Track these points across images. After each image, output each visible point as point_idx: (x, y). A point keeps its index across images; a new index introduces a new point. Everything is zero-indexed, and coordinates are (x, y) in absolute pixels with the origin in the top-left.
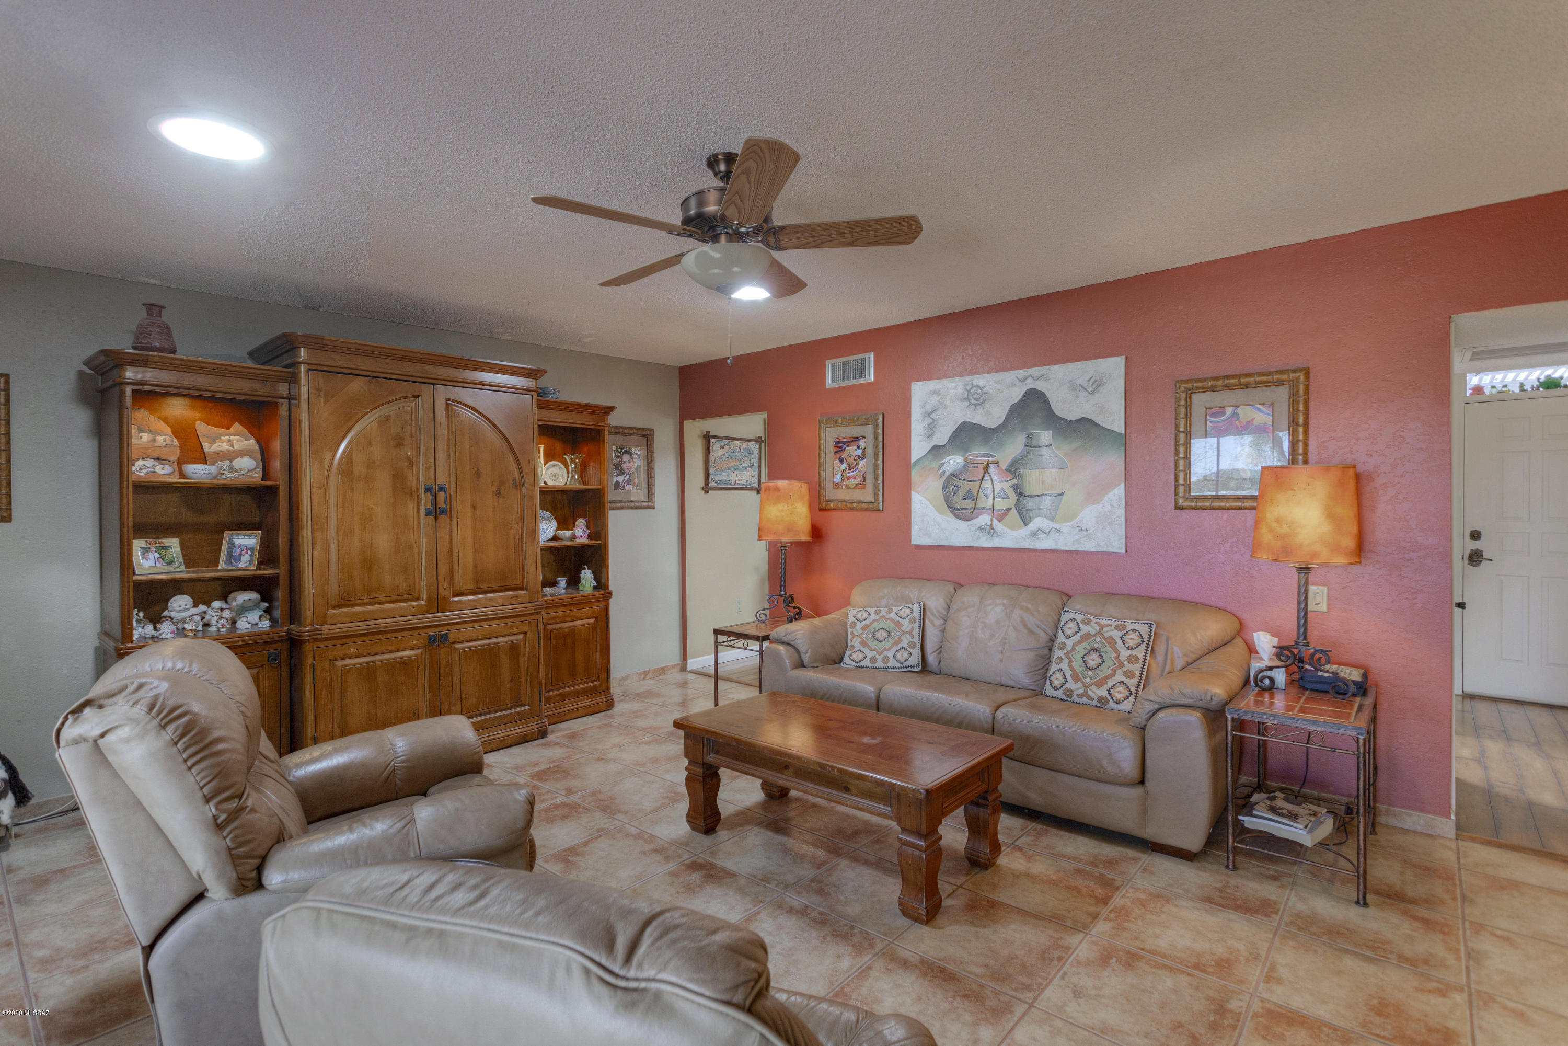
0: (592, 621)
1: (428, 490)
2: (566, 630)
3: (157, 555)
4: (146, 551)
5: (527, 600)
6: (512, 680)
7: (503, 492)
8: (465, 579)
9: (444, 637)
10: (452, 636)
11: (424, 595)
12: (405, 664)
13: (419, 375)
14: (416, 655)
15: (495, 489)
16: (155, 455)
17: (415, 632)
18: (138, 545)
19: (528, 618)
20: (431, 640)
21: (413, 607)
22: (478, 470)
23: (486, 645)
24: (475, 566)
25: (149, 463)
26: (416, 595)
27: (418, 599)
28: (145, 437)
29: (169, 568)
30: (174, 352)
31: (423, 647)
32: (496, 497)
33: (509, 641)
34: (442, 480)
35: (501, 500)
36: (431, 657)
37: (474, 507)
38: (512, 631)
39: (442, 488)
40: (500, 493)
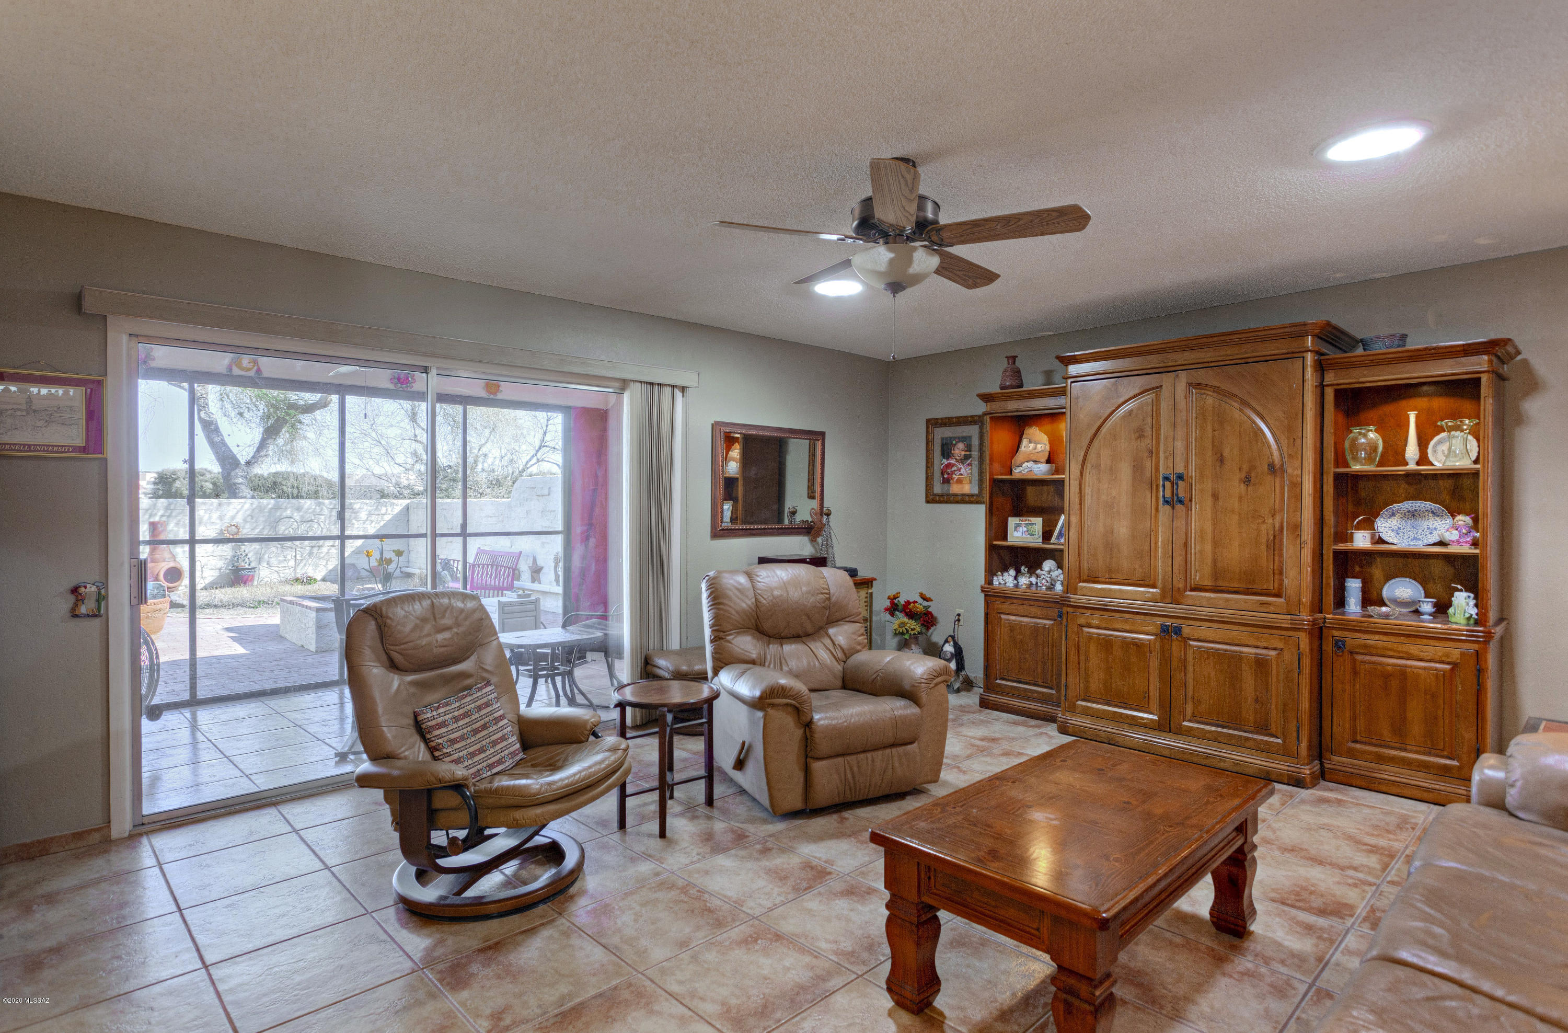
0: (1448, 667)
1: (1166, 478)
2: (1390, 668)
3: (1025, 529)
4: (1017, 526)
5: (1284, 610)
6: (1257, 701)
7: (1253, 480)
8: (1201, 575)
9: (1178, 631)
10: (1186, 631)
11: (1160, 584)
12: (1138, 645)
13: (1161, 365)
14: (1150, 640)
15: (1243, 476)
16: (1034, 458)
17: (1148, 618)
18: (1012, 521)
19: (1284, 633)
20: (1165, 629)
21: (1148, 593)
22: (1222, 455)
23: (1226, 650)
24: (1215, 562)
25: (1030, 464)
26: (1151, 582)
27: (1154, 586)
28: (1032, 446)
29: (1030, 539)
30: (1021, 386)
31: (1156, 635)
32: (1242, 485)
33: (1256, 654)
34: (1180, 469)
35: (1251, 488)
36: (1162, 647)
37: (1215, 496)
38: (1259, 644)
39: (1180, 477)
40: (1249, 481)
